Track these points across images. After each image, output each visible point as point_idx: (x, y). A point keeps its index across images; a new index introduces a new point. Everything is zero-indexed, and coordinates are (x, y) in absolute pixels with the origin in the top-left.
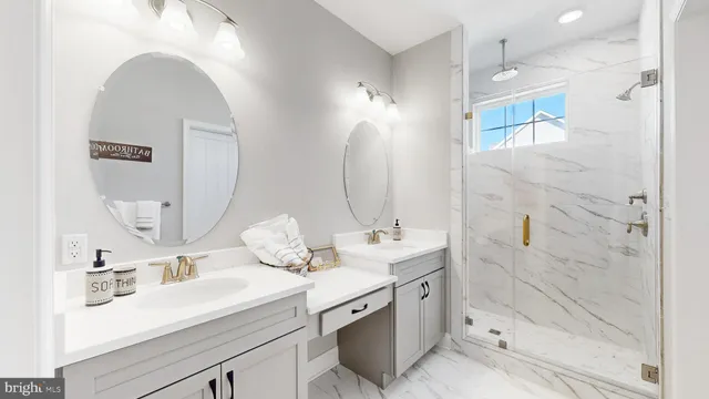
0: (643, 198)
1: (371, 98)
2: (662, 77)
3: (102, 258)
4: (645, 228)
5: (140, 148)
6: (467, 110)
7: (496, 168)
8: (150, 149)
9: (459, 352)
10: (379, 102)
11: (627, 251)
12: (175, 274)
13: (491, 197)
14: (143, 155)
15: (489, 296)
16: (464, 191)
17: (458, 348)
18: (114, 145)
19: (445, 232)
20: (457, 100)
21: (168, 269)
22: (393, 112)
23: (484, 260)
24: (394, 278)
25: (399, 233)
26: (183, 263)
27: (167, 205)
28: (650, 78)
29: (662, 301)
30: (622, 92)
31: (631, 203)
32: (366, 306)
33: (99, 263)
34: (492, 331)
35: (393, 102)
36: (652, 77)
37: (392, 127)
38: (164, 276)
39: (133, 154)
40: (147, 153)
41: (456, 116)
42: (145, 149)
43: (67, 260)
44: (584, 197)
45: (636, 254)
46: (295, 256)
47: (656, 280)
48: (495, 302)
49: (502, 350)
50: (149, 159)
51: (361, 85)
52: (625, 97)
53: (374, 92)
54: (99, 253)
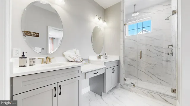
0: (172, 46)
1: (99, 20)
2: (177, 12)
3: (24, 54)
4: (172, 54)
5: (36, 33)
6: (125, 23)
7: (132, 40)
8: (39, 34)
9: (123, 88)
10: (101, 21)
11: (167, 61)
12: (45, 62)
13: (131, 48)
14: (37, 35)
15: (130, 74)
16: (124, 44)
17: (122, 87)
18: (29, 32)
19: (119, 56)
20: (122, 20)
21: (43, 60)
22: (105, 24)
23: (129, 65)
24: (105, 66)
25: (106, 57)
26: (47, 58)
27: (43, 49)
28: (174, 12)
29: (177, 71)
30: (166, 18)
31: (169, 47)
32: (97, 73)
33: (23, 55)
34: (131, 83)
35: (105, 21)
36: (175, 12)
37: (105, 28)
38: (42, 62)
39: (34, 35)
40: (38, 35)
41: (122, 24)
42: (37, 33)
43: (15, 55)
44: (156, 47)
45: (170, 61)
46: (78, 59)
47: (175, 67)
48: (132, 76)
49: (134, 87)
50: (38, 36)
51: (96, 15)
52: (167, 19)
53: (100, 18)
54: (23, 53)
